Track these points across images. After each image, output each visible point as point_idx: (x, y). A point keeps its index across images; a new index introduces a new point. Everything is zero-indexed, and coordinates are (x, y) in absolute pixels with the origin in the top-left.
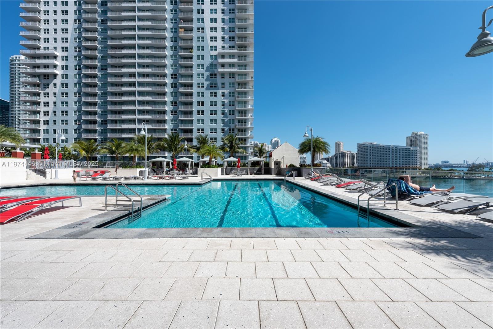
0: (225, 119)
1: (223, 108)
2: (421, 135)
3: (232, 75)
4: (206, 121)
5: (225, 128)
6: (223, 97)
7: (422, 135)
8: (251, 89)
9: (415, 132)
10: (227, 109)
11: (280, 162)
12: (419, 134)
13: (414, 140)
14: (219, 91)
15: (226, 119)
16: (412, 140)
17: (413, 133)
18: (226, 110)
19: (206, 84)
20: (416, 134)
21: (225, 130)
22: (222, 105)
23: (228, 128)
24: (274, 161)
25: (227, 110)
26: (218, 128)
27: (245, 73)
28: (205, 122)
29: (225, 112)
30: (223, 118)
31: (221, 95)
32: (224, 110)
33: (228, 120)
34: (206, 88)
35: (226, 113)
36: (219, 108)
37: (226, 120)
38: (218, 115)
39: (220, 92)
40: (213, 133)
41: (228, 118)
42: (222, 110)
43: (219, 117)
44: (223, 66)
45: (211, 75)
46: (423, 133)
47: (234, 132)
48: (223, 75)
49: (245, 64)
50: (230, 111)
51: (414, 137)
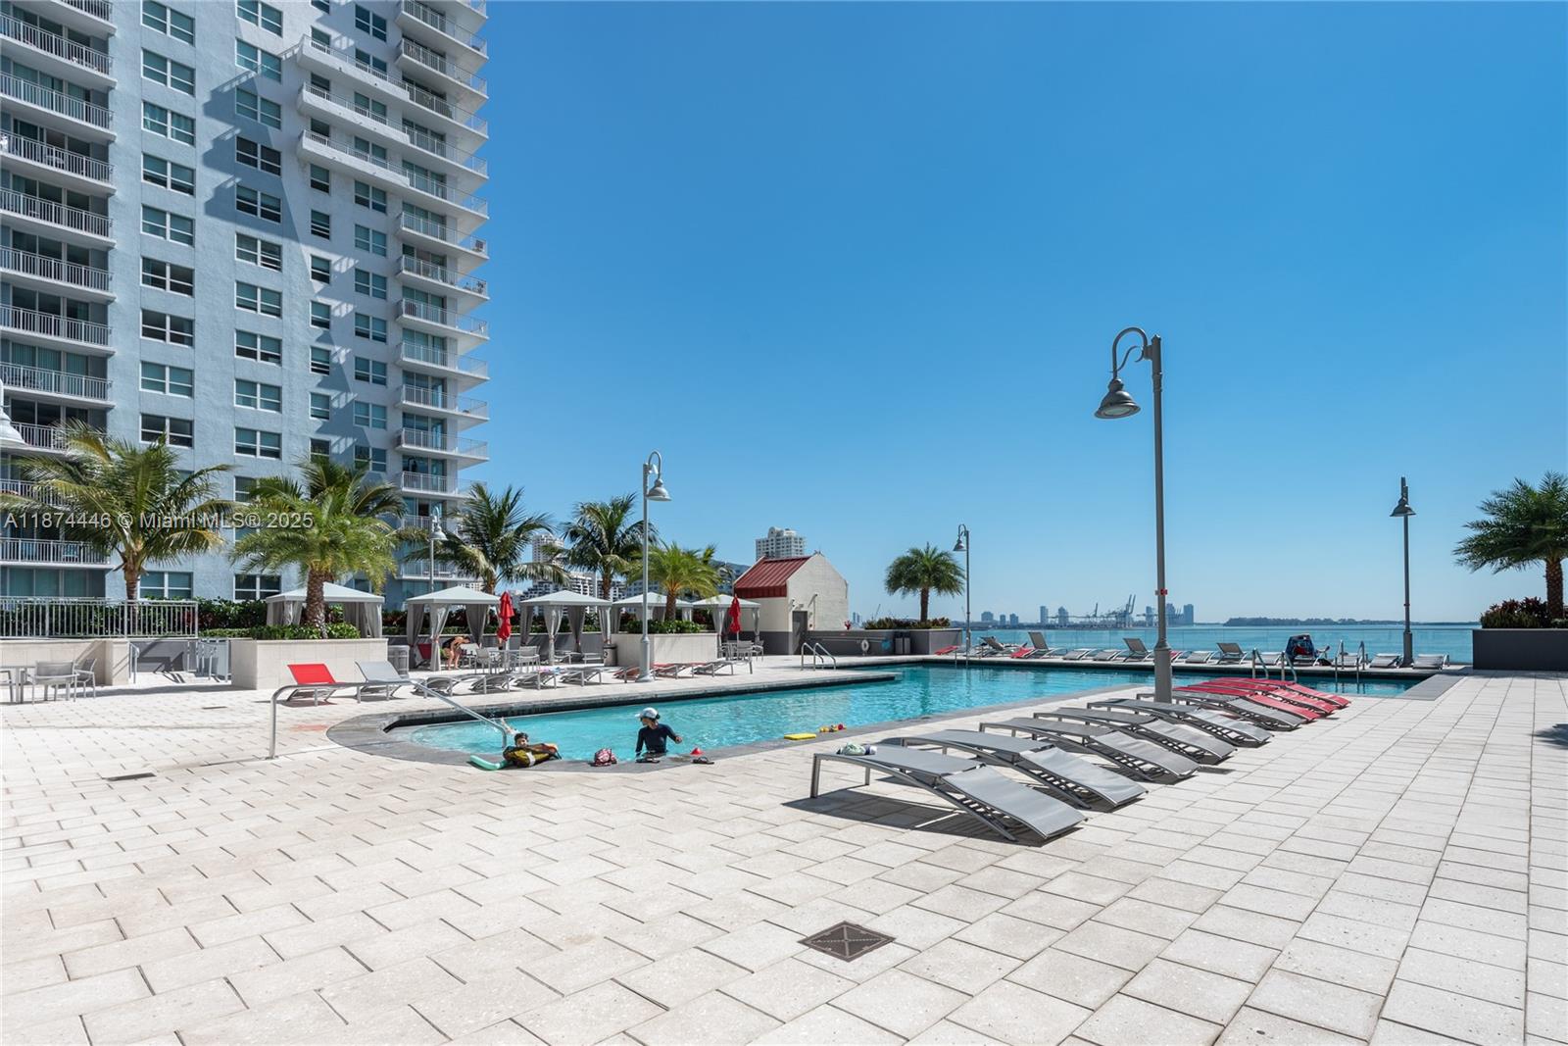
0: (332, 393)
1: (319, 340)
2: (789, 538)
3: (371, 195)
4: (206, 382)
5: (334, 439)
6: (318, 286)
7: (793, 540)
8: (474, 290)
9: (778, 529)
10: (344, 346)
11: (806, 612)
12: (785, 534)
13: (774, 550)
14: (294, 243)
15: (338, 397)
16: (770, 551)
17: (772, 531)
18: (341, 355)
19: (209, 181)
20: (779, 534)
21: (335, 450)
22: (315, 322)
23: (350, 441)
24: (794, 609)
25: (347, 355)
26: (291, 433)
27: (441, 212)
28: (199, 386)
29: (335, 360)
30: (319, 385)
31: (310, 270)
32: (328, 352)
33: (348, 405)
34: (208, 204)
35: (338, 365)
36: (297, 332)
37: (339, 401)
38: (292, 365)
39: (301, 253)
40: (259, 456)
41: (351, 396)
42: (313, 348)
43: (297, 377)
44: (322, 128)
45: (244, 144)
46: (794, 533)
47: (383, 469)
48: (321, 178)
49: (440, 170)
50: (361, 363)
51: (774, 542)
